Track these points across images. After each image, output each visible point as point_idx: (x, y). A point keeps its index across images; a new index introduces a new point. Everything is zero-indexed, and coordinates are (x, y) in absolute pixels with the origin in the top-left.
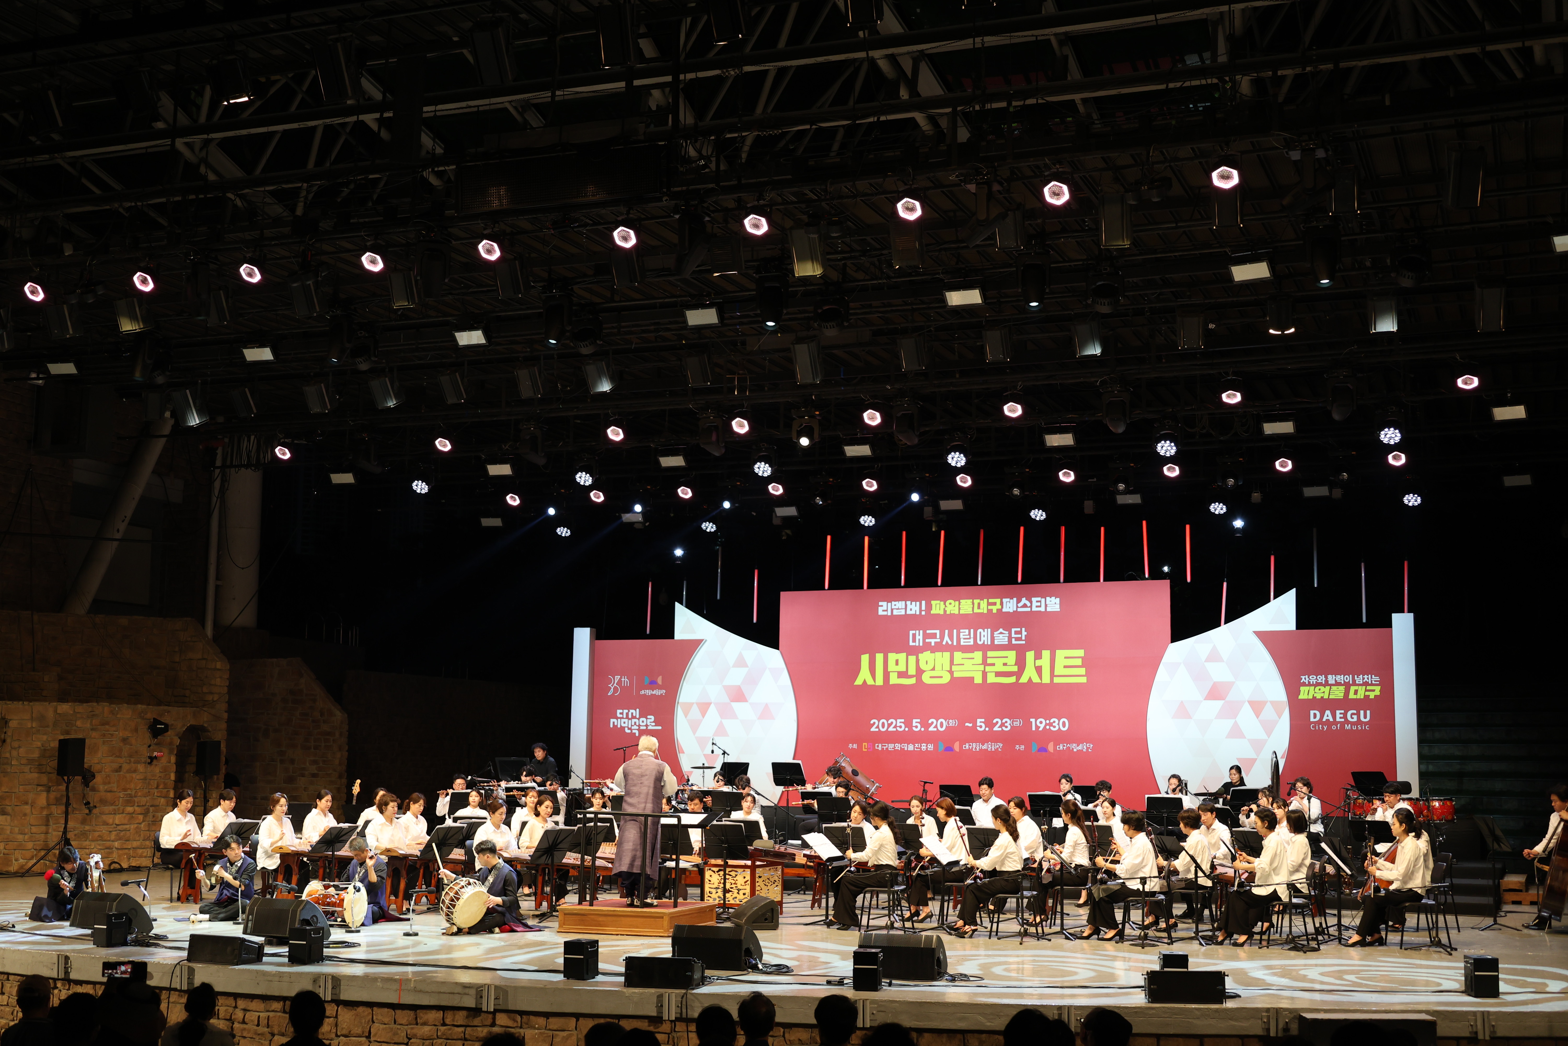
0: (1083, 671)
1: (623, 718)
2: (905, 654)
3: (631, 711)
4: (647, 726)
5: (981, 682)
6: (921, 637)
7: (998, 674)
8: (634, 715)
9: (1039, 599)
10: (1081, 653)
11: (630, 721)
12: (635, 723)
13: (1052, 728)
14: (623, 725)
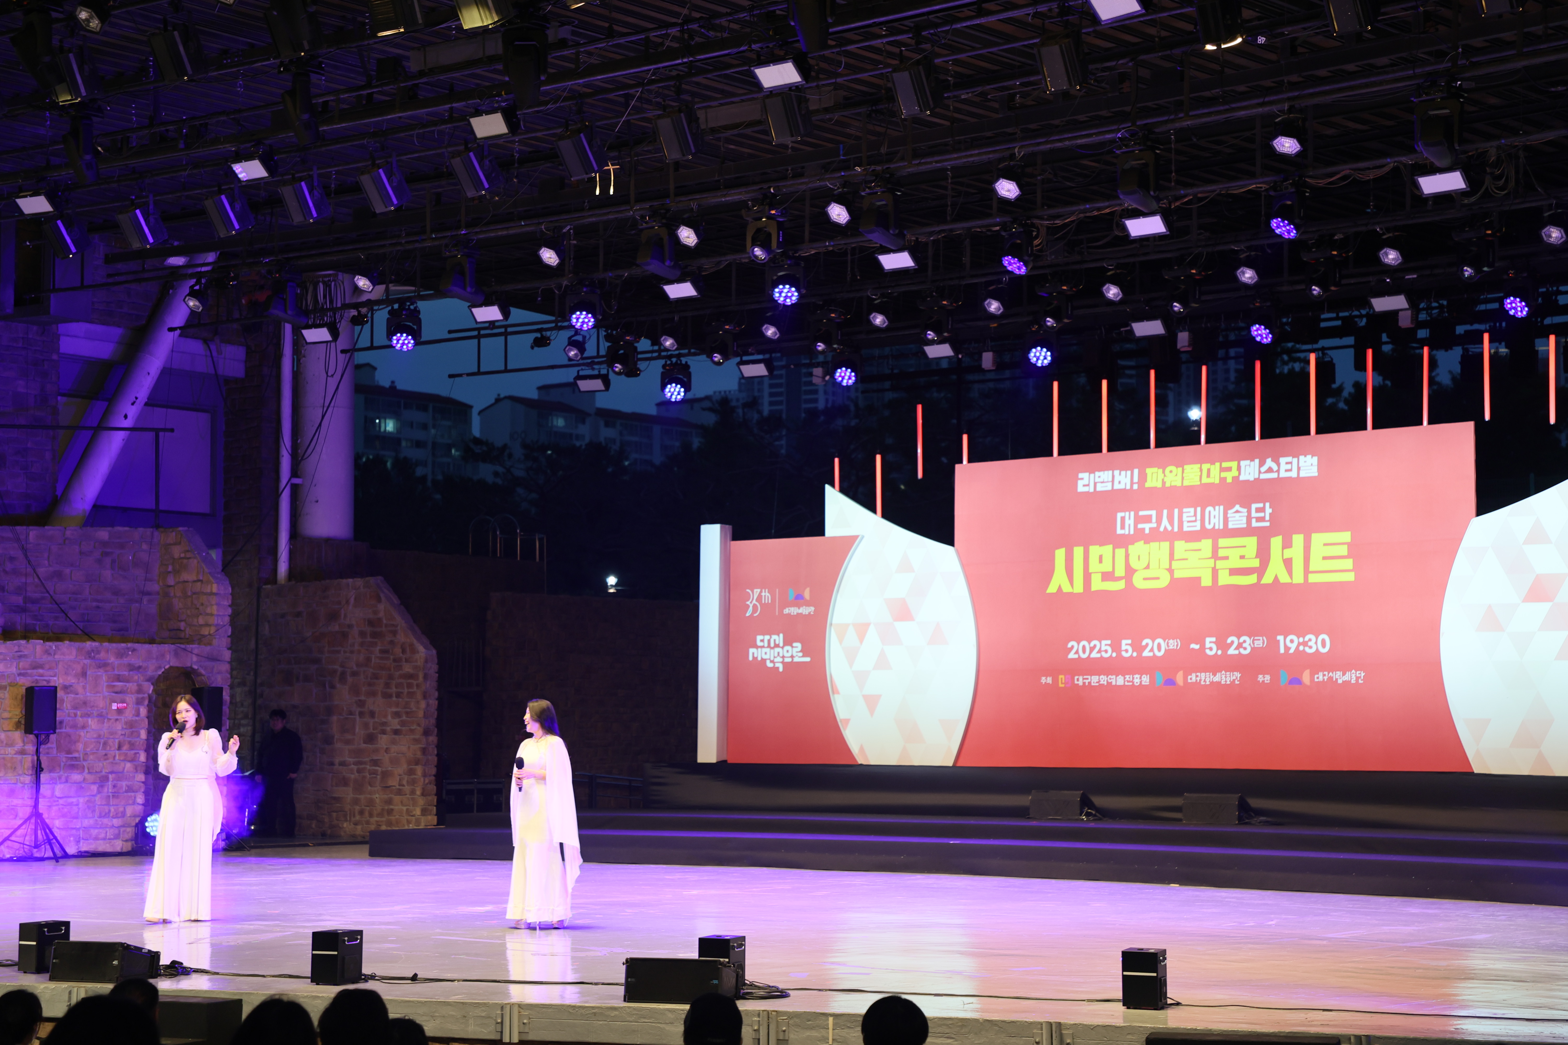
0: (1349, 564)
1: (763, 647)
2: (1110, 547)
3: (774, 637)
4: (792, 657)
5: (1210, 584)
6: (1132, 522)
7: (1234, 572)
8: (777, 643)
9: (1289, 459)
10: (1346, 536)
11: (772, 651)
12: (779, 653)
13: (1307, 650)
14: (765, 657)
